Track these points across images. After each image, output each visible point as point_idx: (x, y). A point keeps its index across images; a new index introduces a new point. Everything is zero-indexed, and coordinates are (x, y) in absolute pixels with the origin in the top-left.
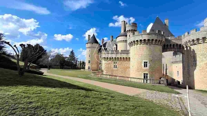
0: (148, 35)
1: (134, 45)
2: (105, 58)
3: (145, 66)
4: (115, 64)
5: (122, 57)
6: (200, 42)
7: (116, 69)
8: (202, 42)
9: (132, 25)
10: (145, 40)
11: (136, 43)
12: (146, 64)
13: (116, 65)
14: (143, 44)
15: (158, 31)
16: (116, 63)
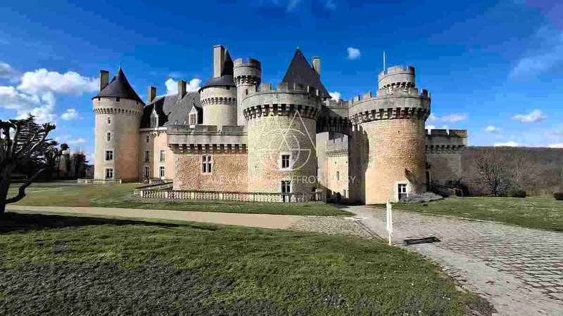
0: (291, 95)
1: (259, 115)
2: (178, 145)
3: (284, 166)
4: (206, 162)
5: (226, 144)
6: (384, 117)
7: (211, 174)
8: (387, 117)
9: (249, 64)
10: (284, 106)
11: (264, 110)
12: (286, 160)
13: (210, 165)
14: (279, 115)
15: (310, 87)
16: (209, 158)
